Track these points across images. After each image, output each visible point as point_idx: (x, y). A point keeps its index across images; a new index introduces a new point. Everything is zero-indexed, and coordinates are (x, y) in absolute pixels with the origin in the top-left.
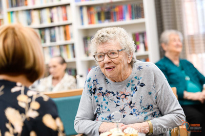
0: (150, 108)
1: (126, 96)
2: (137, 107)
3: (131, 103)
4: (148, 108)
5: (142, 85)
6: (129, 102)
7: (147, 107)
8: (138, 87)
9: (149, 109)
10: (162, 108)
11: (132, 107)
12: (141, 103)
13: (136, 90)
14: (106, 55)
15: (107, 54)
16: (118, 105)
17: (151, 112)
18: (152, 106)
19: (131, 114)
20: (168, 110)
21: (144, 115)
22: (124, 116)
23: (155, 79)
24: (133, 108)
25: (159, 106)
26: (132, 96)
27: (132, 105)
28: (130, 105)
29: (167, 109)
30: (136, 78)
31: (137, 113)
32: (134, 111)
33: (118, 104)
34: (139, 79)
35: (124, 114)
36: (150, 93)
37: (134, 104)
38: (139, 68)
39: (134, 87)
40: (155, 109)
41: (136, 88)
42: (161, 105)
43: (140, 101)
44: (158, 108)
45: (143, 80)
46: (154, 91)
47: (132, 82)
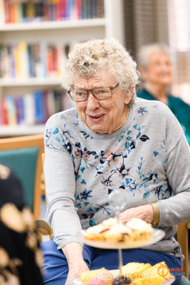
0: (154, 178)
1: (115, 156)
2: (134, 175)
3: (123, 168)
4: (151, 178)
5: (144, 138)
6: (119, 166)
7: (148, 176)
8: (138, 142)
9: (152, 181)
10: (174, 180)
11: (124, 175)
12: (139, 168)
13: (134, 147)
16: (100, 173)
17: (155, 186)
18: (156, 175)
19: (123, 187)
20: (184, 184)
21: (143, 190)
22: (110, 191)
23: (167, 130)
24: (126, 177)
25: (170, 176)
26: (126, 157)
27: (124, 172)
28: (121, 171)
29: (183, 182)
30: (135, 127)
31: (133, 186)
32: (128, 182)
33: (100, 171)
34: (139, 129)
35: (111, 188)
36: (156, 154)
37: (128, 170)
38: (142, 110)
39: (130, 142)
40: (160, 180)
41: (133, 143)
42: (173, 175)
43: (138, 165)
44: (167, 180)
45: (147, 130)
46: (164, 150)
47: (128, 134)
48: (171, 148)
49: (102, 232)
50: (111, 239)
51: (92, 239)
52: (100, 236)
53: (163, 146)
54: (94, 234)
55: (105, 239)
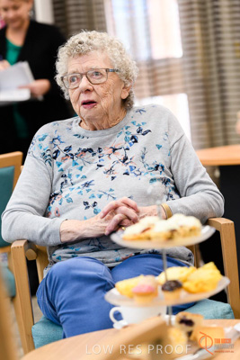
0: (159, 169)
1: (114, 150)
3: (126, 159)
4: (157, 169)
6: (122, 158)
7: (153, 167)
11: (127, 164)
12: (143, 158)
13: (136, 141)
14: (84, 77)
15: (86, 74)
16: (101, 166)
18: (162, 167)
19: (127, 174)
22: (113, 178)
26: (128, 149)
28: (124, 162)
30: (133, 123)
33: (100, 164)
34: (139, 125)
35: (114, 175)
36: (159, 147)
37: (131, 159)
39: (130, 136)
41: (134, 137)
43: (142, 155)
46: (167, 142)
47: (127, 128)
48: (175, 140)
49: (144, 231)
50: (157, 237)
51: (133, 240)
52: (143, 235)
53: (166, 138)
54: (135, 235)
55: (149, 239)
